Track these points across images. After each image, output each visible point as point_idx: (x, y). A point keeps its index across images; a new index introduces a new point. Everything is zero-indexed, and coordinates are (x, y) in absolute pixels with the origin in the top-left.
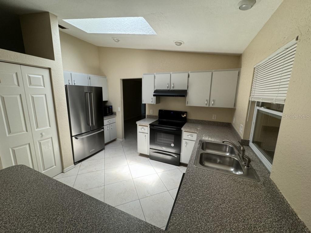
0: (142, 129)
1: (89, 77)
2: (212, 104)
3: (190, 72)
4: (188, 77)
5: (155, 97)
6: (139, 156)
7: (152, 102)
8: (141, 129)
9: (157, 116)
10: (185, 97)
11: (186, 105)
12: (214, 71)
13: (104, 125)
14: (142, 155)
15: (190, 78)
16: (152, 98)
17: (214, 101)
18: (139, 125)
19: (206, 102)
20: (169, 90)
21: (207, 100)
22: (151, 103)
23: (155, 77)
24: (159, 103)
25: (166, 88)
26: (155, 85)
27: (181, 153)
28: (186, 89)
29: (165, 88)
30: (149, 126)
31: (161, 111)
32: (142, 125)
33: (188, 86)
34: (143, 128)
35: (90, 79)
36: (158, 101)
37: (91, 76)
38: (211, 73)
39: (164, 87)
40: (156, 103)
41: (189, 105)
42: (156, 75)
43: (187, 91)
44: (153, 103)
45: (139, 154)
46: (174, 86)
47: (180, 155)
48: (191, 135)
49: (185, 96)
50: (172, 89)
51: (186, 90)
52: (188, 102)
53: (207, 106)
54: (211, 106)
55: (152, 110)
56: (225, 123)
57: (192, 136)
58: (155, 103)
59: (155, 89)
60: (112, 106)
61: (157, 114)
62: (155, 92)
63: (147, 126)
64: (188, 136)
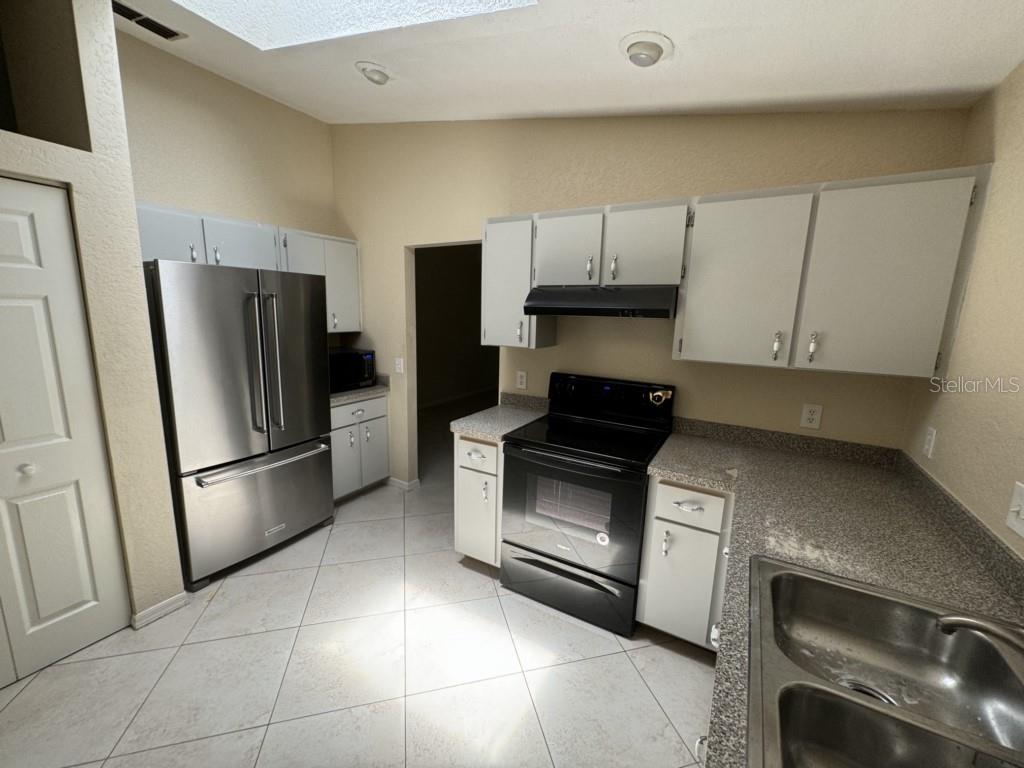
0: (474, 456)
1: (283, 238)
2: (807, 356)
3: (695, 200)
4: (687, 226)
5: (534, 318)
6: (460, 565)
7: (521, 339)
8: (469, 454)
9: (542, 399)
10: (667, 316)
11: (675, 356)
12: (826, 189)
13: (332, 428)
14: (471, 563)
15: (695, 230)
16: (522, 323)
17: (819, 339)
18: (462, 438)
19: (776, 346)
20: (594, 288)
21: (780, 336)
22: (518, 344)
23: (534, 229)
24: (554, 343)
25: (582, 280)
26: (537, 266)
27: (641, 582)
28: (677, 281)
29: (578, 279)
30: (501, 444)
31: (558, 381)
32: (475, 437)
33: (684, 269)
34: (476, 451)
35: (285, 246)
36: (547, 335)
37: (293, 234)
38: (809, 198)
39: (575, 276)
40: (539, 345)
41: (686, 356)
42: (539, 223)
43: (680, 291)
44: (524, 344)
45: (460, 558)
46: (616, 269)
47: (635, 587)
48: (693, 502)
49: (672, 316)
50: (608, 281)
51: (677, 288)
52: (681, 341)
53: (782, 363)
54: (801, 363)
55: (524, 374)
56: (870, 448)
57: (701, 509)
58: (533, 346)
59: (535, 285)
60: (372, 354)
61: (542, 390)
62: (536, 294)
63: (495, 445)
64: (678, 503)
